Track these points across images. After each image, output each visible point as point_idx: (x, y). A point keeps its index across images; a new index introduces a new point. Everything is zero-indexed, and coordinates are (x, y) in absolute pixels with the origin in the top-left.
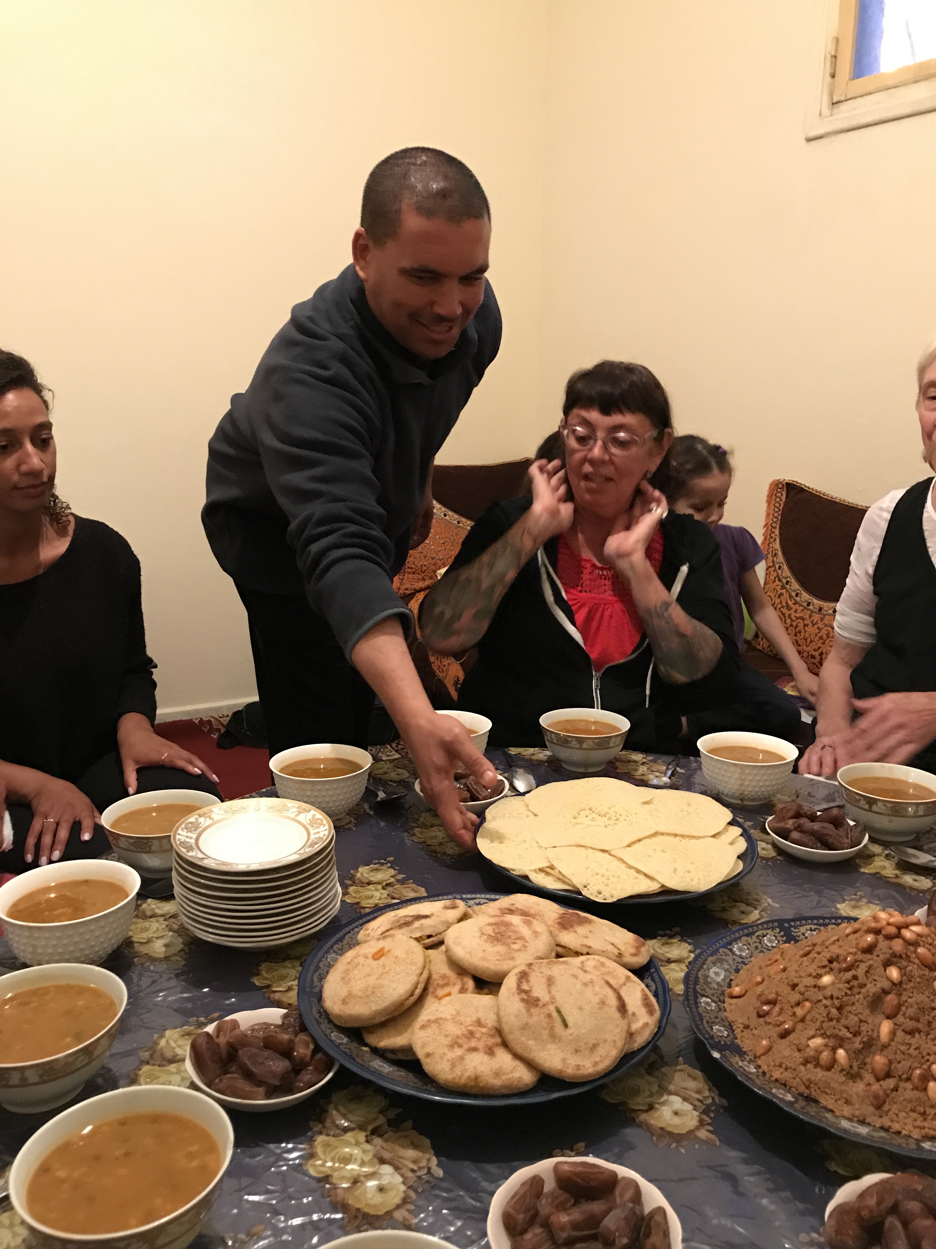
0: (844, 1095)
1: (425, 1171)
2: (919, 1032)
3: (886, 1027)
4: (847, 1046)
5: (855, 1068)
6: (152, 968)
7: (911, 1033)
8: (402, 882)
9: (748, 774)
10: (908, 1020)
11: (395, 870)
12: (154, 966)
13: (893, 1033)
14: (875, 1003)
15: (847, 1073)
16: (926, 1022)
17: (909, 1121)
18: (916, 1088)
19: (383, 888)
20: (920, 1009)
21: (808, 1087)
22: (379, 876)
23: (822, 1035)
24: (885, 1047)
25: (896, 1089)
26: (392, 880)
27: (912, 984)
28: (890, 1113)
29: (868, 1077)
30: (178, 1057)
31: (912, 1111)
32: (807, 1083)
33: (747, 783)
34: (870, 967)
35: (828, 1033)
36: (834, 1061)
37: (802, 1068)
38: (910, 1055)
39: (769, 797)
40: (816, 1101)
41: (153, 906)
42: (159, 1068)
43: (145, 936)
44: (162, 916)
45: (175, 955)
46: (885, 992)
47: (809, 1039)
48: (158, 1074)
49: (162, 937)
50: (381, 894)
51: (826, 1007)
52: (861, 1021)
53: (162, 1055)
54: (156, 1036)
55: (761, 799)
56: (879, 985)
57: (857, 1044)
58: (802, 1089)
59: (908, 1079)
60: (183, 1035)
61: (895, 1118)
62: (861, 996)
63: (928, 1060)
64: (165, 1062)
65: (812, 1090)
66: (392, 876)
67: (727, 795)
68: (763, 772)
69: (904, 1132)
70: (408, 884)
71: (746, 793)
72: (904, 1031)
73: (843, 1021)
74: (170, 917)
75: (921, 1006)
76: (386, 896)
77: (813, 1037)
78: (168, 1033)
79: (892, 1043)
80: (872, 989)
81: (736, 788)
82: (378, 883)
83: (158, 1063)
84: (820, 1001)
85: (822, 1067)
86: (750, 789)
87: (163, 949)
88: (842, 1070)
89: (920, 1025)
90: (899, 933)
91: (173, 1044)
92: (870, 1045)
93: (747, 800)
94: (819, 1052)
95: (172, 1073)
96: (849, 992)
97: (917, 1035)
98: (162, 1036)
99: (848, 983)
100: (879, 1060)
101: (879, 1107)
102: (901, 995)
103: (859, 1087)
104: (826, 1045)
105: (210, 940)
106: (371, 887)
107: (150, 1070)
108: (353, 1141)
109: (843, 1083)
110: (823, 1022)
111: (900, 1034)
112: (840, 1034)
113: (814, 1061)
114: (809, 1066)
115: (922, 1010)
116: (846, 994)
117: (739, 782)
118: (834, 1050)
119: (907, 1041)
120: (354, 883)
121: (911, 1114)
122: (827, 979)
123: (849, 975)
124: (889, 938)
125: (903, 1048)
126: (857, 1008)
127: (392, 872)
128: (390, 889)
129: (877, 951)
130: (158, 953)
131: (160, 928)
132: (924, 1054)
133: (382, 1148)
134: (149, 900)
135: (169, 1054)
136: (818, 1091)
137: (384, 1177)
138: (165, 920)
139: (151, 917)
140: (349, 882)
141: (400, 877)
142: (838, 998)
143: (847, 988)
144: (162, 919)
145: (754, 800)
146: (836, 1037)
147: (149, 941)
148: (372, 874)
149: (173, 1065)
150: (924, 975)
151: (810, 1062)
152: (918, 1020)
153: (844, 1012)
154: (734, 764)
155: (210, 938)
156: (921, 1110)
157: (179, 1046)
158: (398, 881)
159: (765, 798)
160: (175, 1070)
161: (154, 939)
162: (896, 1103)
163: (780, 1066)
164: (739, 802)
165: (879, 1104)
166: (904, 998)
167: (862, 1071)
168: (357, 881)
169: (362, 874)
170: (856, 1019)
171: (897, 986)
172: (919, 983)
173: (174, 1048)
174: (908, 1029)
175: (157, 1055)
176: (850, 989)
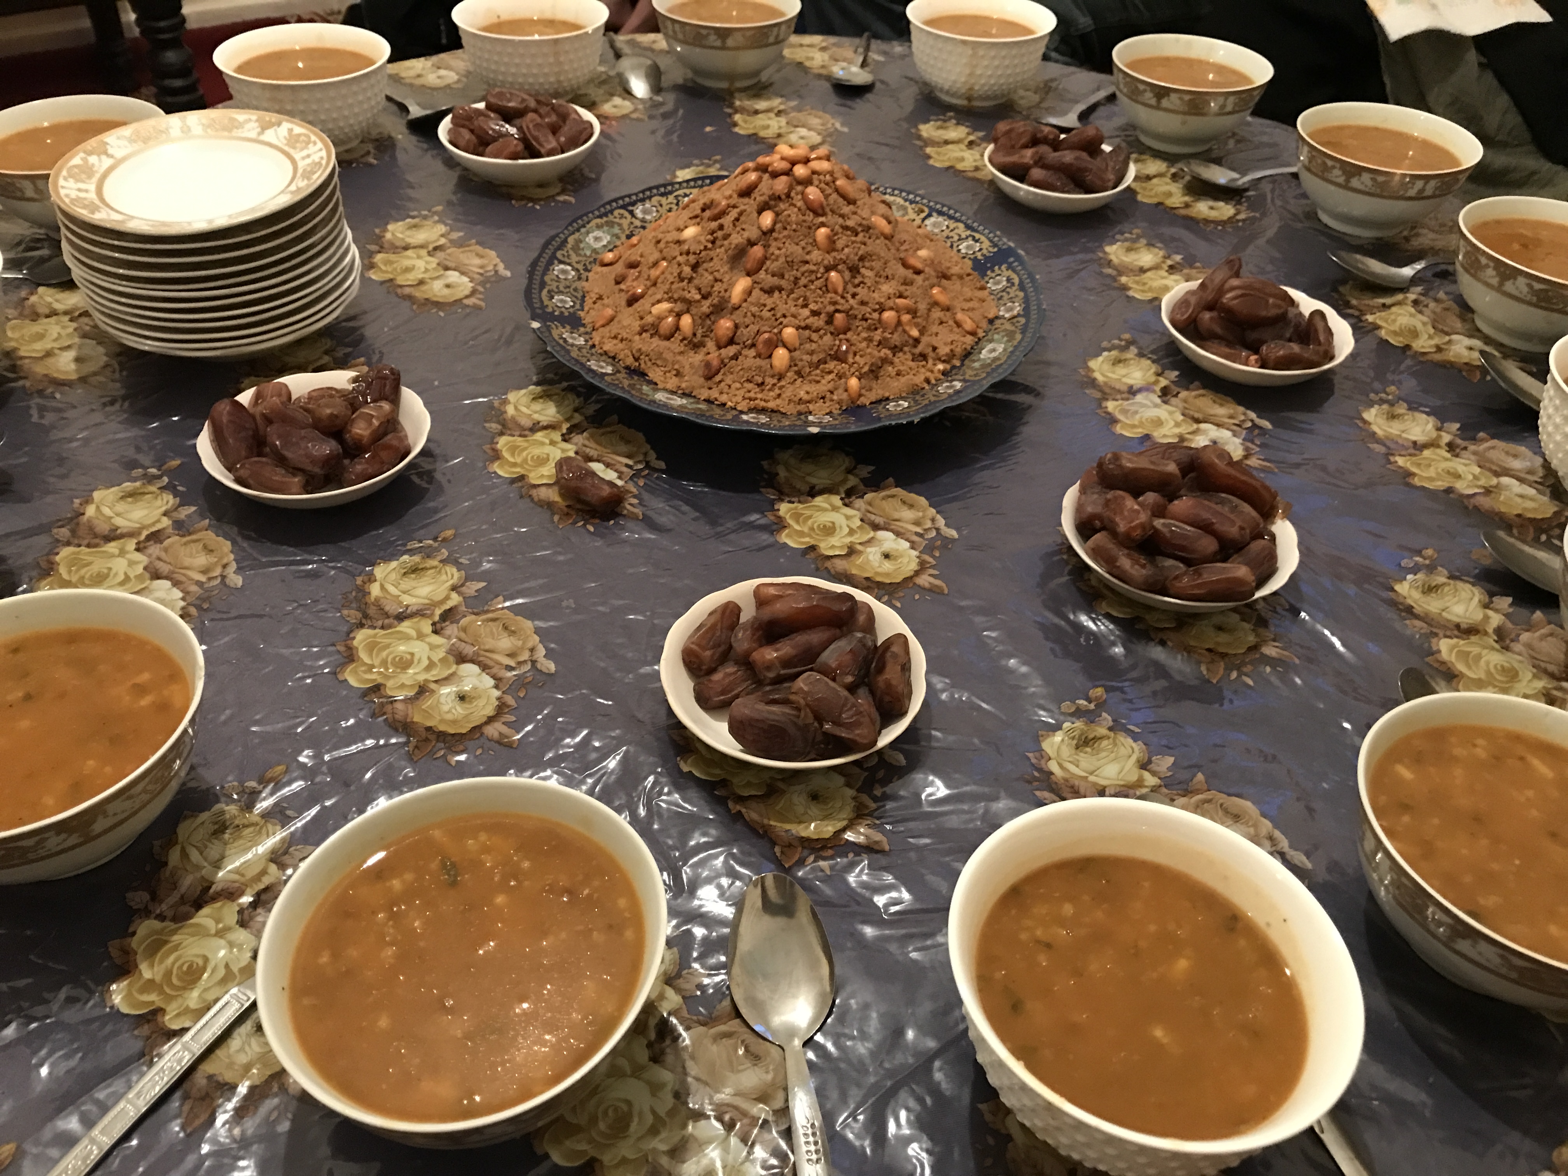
0: (676, 367)
1: (528, 667)
2: (780, 289)
3: (742, 284)
4: (694, 310)
5: (699, 335)
6: (58, 396)
7: (769, 292)
8: (459, 244)
9: (983, 57)
10: (769, 276)
11: (446, 225)
12: (61, 393)
13: (749, 292)
14: (738, 255)
15: (690, 342)
16: (792, 279)
17: (741, 392)
18: (759, 356)
19: (430, 254)
20: (787, 262)
21: (637, 359)
22: (420, 237)
23: (669, 300)
24: (736, 308)
25: (735, 357)
26: (443, 241)
27: (786, 233)
28: (723, 384)
29: (711, 345)
30: (119, 531)
31: (749, 381)
32: (637, 355)
33: (979, 72)
34: (741, 214)
35: (676, 296)
36: (677, 328)
37: (637, 337)
38: (761, 318)
39: (1009, 93)
40: (643, 375)
41: (49, 299)
42: (88, 550)
43: (39, 347)
44: (66, 313)
45: (95, 374)
46: (751, 243)
47: (653, 305)
48: (90, 558)
49: (69, 347)
50: (427, 262)
51: (679, 265)
52: (716, 280)
53: (91, 528)
54: (77, 501)
55: (996, 97)
56: (746, 235)
57: (705, 306)
58: (630, 361)
59: (753, 345)
60: (122, 498)
61: (726, 389)
62: (723, 249)
63: (781, 323)
64: (97, 541)
65: (642, 362)
66: (442, 236)
67: (947, 93)
68: (1003, 53)
69: (729, 404)
70: (469, 246)
71: (976, 88)
72: (762, 289)
73: (696, 282)
74: (80, 315)
75: (789, 259)
76: (434, 265)
77: (659, 302)
78: (96, 495)
79: (744, 305)
80: (736, 239)
81: (963, 79)
82: (422, 247)
83: (86, 542)
84: (675, 258)
85: (660, 336)
86: (983, 81)
87: (73, 366)
88: (684, 339)
89: (783, 283)
90: (791, 170)
91: (107, 511)
92: (720, 308)
93: (976, 99)
94: (661, 318)
95: (113, 556)
96: (710, 245)
97: (776, 294)
98: (88, 501)
99: (712, 234)
100: (725, 324)
101: (709, 378)
102: (769, 246)
103: (697, 358)
104: (671, 311)
105: (147, 348)
106: (409, 253)
107: (74, 553)
108: (413, 633)
109: (682, 353)
110: (672, 283)
111: (756, 293)
112: (688, 296)
113: (653, 329)
114: (644, 335)
115: (790, 264)
116: (706, 248)
117: (968, 71)
118: (679, 315)
119: (762, 301)
120: (382, 247)
121: (746, 385)
122: (691, 232)
123: (714, 225)
124: (775, 175)
125: (754, 309)
126: (716, 264)
127: (442, 229)
128: (440, 255)
129: (756, 194)
130: (66, 373)
131: (64, 333)
132: (778, 315)
133: (460, 640)
134: (41, 289)
135: (103, 528)
136: (649, 364)
137: (467, 681)
138: (71, 320)
139: (47, 316)
140: (373, 248)
141: (455, 235)
142: (695, 253)
143: (708, 241)
144: (67, 318)
145: (987, 98)
146: (684, 300)
147: (49, 354)
148: (408, 233)
149: (113, 544)
150: (804, 221)
151: (646, 331)
152: (782, 276)
153: (700, 270)
154: (964, 42)
155: (148, 346)
156: (760, 380)
157: (118, 515)
158: (451, 241)
159: (1003, 96)
160: (116, 551)
161: (57, 351)
162: (732, 373)
163: (615, 337)
164: (964, 102)
165: (710, 374)
166: (771, 250)
167: (707, 339)
168: (386, 245)
169: (393, 234)
170: (711, 278)
171: (767, 233)
172: (795, 230)
173: (111, 518)
174: (766, 287)
175: (82, 532)
176: (713, 242)
